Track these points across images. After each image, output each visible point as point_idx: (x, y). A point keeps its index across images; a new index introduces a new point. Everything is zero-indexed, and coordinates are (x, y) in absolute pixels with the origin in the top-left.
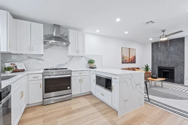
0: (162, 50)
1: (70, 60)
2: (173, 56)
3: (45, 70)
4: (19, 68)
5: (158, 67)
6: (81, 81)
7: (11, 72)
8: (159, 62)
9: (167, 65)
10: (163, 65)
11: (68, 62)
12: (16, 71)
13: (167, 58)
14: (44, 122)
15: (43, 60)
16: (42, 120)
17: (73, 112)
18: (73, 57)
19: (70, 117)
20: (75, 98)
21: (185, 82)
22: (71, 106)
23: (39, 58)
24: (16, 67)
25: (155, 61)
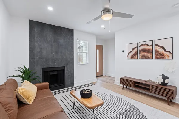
0: (49, 40)
2: (64, 51)
5: (43, 68)
8: (44, 60)
9: (56, 65)
10: (51, 65)
13: (57, 53)
21: (74, 83)
25: (37, 58)
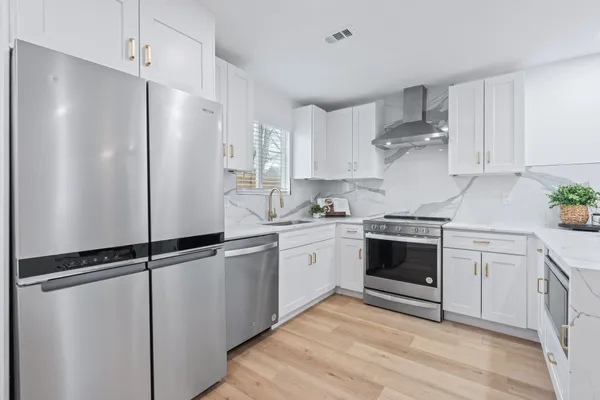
1: (463, 192)
3: (386, 217)
4: (337, 209)
6: (482, 271)
7: (322, 217)
11: (453, 199)
12: (331, 215)
14: (337, 330)
15: (383, 193)
16: (335, 325)
17: (405, 352)
18: (474, 178)
19: (384, 356)
20: (456, 324)
22: (416, 336)
23: (375, 188)
24: (332, 206)
